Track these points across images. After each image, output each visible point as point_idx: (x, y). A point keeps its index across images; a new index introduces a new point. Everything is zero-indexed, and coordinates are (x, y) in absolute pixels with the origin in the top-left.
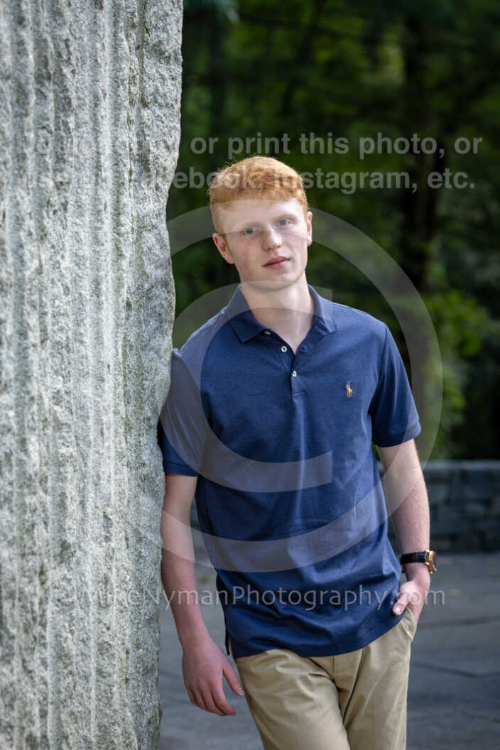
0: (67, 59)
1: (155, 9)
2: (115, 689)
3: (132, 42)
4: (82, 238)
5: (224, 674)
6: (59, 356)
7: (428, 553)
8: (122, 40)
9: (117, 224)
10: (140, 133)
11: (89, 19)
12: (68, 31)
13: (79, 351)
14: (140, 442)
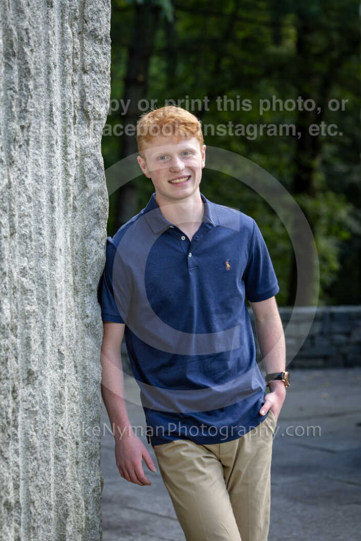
0: (27, 42)
1: (91, 7)
2: (67, 469)
3: (75, 29)
4: (40, 163)
5: (143, 457)
6: (25, 244)
7: (284, 373)
8: (67, 28)
9: (65, 153)
10: (82, 91)
11: (44, 14)
12: (28, 23)
13: (39, 240)
14: (84, 301)
